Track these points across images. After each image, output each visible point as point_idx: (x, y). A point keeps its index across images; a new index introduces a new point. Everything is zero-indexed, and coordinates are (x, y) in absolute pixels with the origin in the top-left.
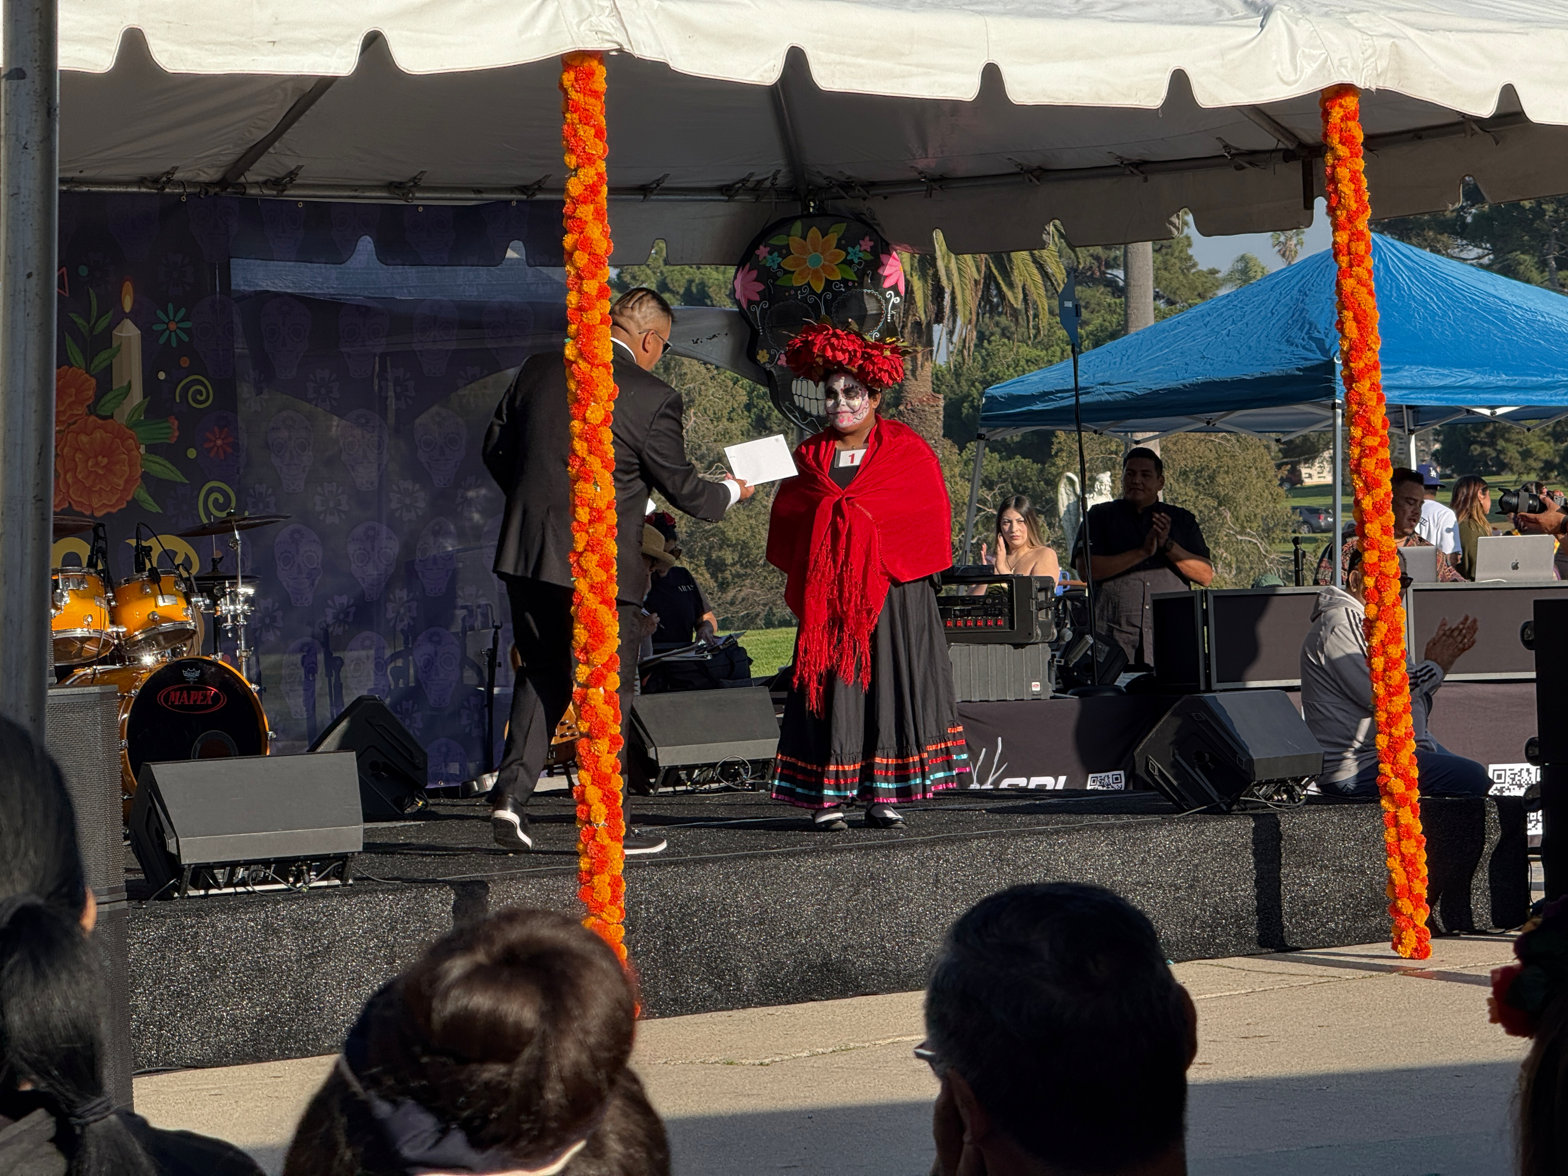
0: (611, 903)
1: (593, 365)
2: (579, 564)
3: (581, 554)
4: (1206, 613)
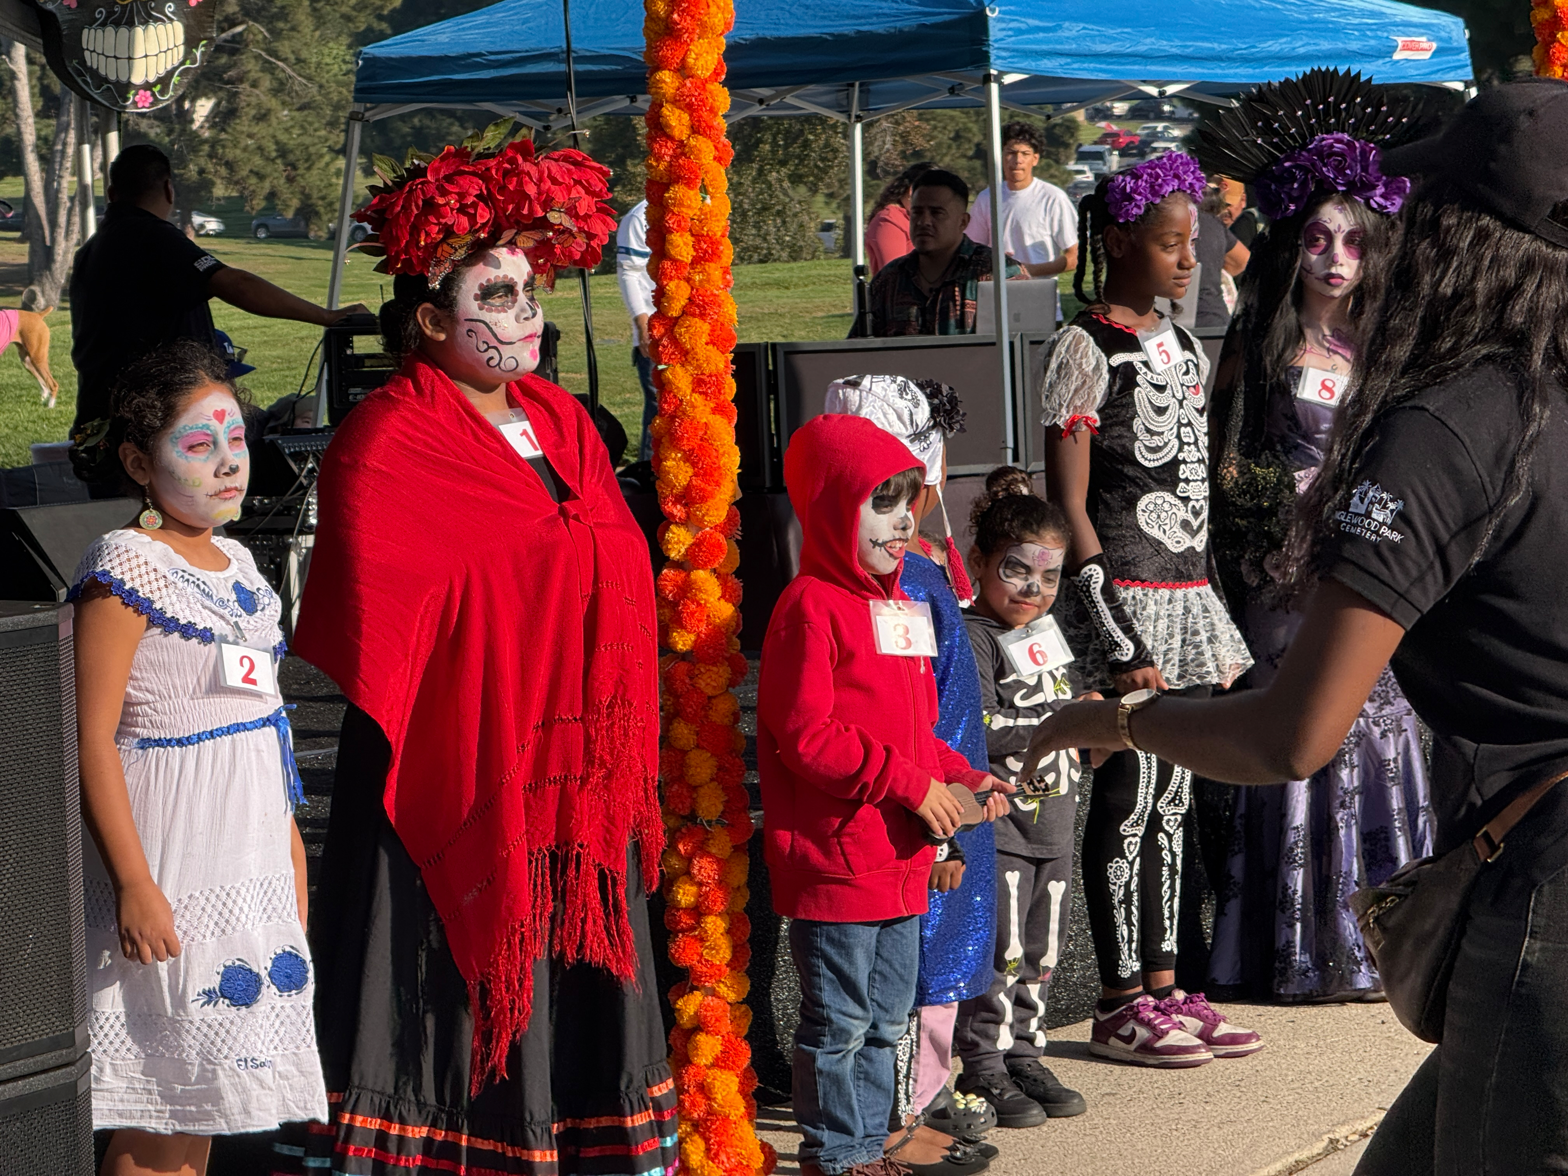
4: (772, 375)
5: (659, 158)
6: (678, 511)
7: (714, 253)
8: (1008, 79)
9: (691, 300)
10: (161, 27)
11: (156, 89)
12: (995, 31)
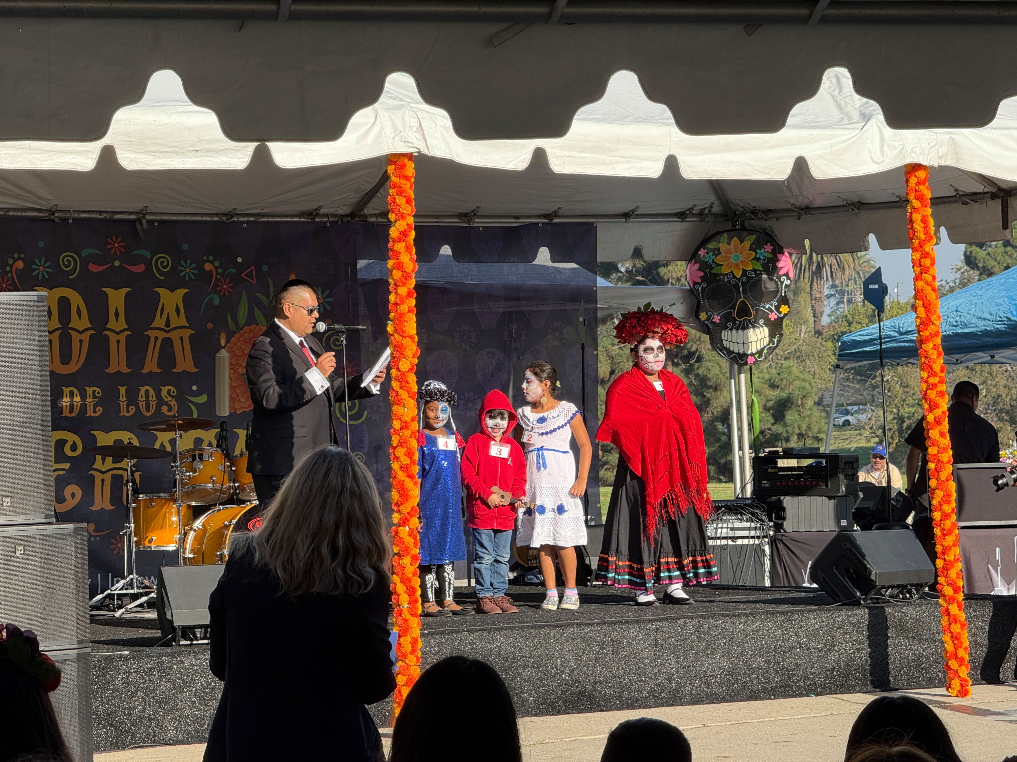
0: (411, 653)
1: (403, 337)
2: (394, 454)
3: (395, 448)
10: (758, 330)
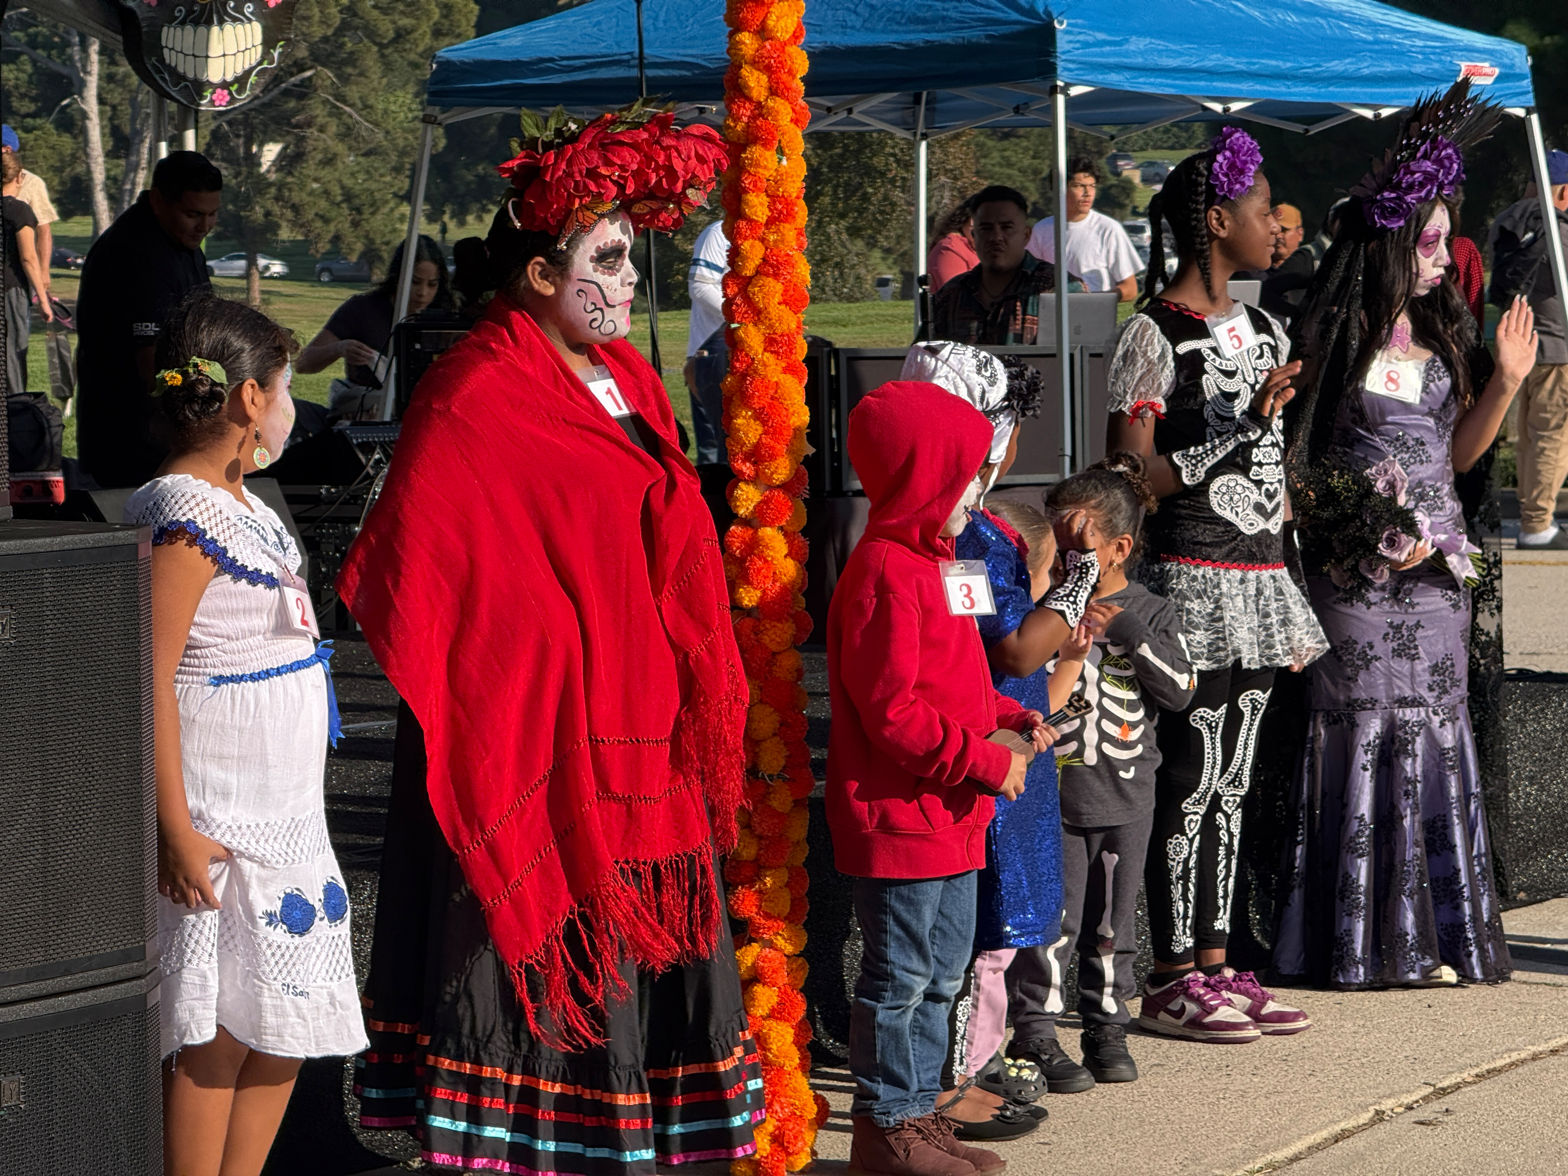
4: (835, 381)
5: (737, 119)
6: (747, 469)
7: (788, 214)
8: (1075, 91)
9: (765, 260)
10: (239, 27)
11: (234, 88)
12: (1062, 43)
